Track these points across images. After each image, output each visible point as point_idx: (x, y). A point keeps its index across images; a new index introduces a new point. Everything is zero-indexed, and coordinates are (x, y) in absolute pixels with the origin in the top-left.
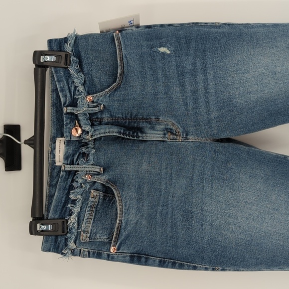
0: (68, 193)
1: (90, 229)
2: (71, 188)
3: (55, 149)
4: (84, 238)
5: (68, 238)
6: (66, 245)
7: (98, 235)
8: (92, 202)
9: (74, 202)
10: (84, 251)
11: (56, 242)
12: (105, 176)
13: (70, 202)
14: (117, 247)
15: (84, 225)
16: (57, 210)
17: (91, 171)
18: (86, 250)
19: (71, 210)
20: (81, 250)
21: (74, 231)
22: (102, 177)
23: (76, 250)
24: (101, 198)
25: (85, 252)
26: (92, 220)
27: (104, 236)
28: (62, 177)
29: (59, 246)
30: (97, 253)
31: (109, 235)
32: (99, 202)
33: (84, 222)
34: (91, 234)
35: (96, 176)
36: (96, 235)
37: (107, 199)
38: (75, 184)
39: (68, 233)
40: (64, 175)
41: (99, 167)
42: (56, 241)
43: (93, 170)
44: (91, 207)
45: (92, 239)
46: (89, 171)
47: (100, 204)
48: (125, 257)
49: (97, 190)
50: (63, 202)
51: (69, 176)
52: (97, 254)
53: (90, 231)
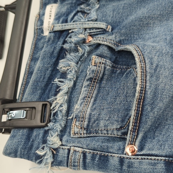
0: (56, 63)
1: (88, 113)
2: (62, 54)
3: (44, 14)
4: (76, 130)
5: (49, 130)
6: (45, 141)
7: (102, 124)
8: (93, 71)
9: (64, 75)
10: (75, 151)
11: (29, 140)
12: (114, 36)
13: (59, 76)
14: (137, 143)
15: (77, 107)
16: (36, 89)
17: (93, 28)
18: (80, 150)
19: (58, 87)
20: (69, 150)
21: (60, 116)
22: (110, 37)
23: (61, 151)
24: (108, 67)
25: (78, 154)
26: (93, 99)
27: (113, 124)
28: (49, 41)
29: (32, 146)
30: (101, 156)
31: (123, 121)
32: (104, 74)
33: (79, 102)
34: (89, 122)
35: (99, 36)
36: (98, 125)
37: (118, 71)
38: (66, 46)
39: (50, 121)
40: (52, 38)
41: (105, 24)
42: (28, 137)
43: (96, 26)
44: (90, 79)
45: (90, 133)
46: (90, 29)
47: (105, 77)
48: (155, 164)
49: (101, 56)
50: (47, 76)
51: (59, 38)
52: (100, 159)
53: (87, 116)
